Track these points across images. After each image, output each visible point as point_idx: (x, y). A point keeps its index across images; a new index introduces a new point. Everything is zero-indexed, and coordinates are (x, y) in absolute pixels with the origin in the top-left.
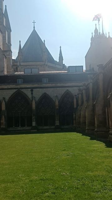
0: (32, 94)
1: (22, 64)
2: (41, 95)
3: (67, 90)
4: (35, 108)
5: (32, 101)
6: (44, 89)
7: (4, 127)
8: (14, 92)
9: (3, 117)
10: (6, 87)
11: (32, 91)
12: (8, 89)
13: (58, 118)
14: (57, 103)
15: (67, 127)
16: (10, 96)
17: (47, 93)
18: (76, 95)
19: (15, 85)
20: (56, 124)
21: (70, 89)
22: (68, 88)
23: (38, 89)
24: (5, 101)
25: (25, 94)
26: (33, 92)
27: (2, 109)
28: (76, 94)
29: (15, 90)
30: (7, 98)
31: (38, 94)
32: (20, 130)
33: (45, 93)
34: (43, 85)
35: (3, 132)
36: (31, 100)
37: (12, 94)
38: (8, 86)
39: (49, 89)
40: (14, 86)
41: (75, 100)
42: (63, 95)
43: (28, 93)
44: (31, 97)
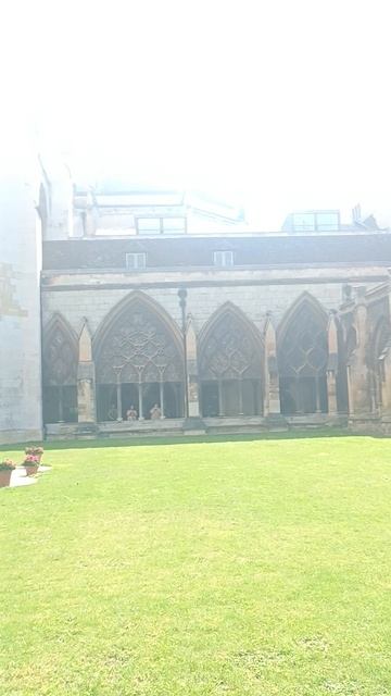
0: (183, 304)
1: (101, 200)
2: (212, 311)
3: (306, 293)
4: (194, 356)
5: (184, 330)
6: (226, 289)
7: (90, 420)
8: (121, 297)
9: (87, 385)
10: (92, 281)
11: (183, 294)
12: (98, 287)
13: (278, 389)
14: (271, 338)
15: (303, 419)
16: (108, 312)
17: (236, 303)
18: (335, 312)
19: (122, 276)
20: (266, 412)
21: (313, 289)
22: (306, 287)
23: (203, 290)
24: (89, 330)
25: (157, 304)
26: (187, 299)
27: (81, 359)
28: (336, 307)
29: (123, 293)
30: (96, 320)
31: (203, 305)
32: (143, 432)
33: (228, 303)
34: (222, 273)
35: (89, 437)
36: (181, 326)
37: (112, 306)
38: (99, 276)
39: (240, 288)
40: (117, 276)
41: (332, 329)
42: (290, 310)
43: (169, 302)
44: (180, 316)
